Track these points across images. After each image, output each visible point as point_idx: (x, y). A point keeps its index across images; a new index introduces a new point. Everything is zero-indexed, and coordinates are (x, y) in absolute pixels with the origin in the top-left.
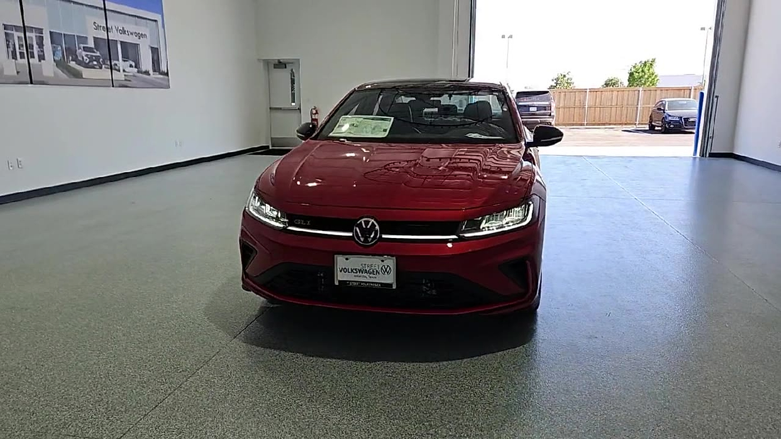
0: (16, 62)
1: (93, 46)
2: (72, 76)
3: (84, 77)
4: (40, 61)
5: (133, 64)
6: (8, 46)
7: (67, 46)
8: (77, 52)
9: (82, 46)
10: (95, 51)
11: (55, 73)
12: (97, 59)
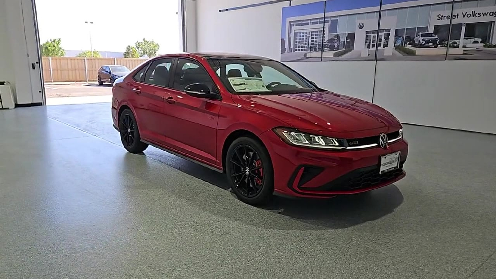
0: (369, 49)
1: (433, 33)
2: (405, 54)
3: (416, 54)
4: (384, 47)
5: (480, 40)
6: (366, 42)
7: (407, 36)
8: (415, 38)
9: (421, 33)
10: (434, 36)
11: (393, 53)
12: (434, 41)
